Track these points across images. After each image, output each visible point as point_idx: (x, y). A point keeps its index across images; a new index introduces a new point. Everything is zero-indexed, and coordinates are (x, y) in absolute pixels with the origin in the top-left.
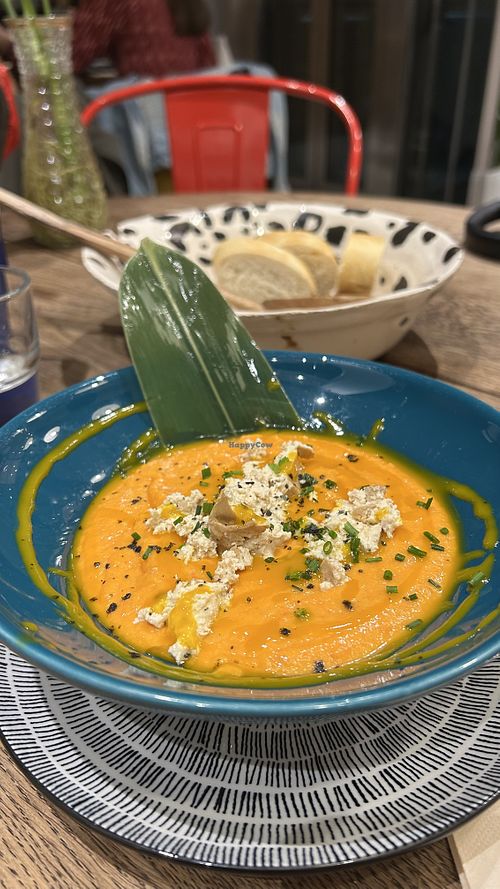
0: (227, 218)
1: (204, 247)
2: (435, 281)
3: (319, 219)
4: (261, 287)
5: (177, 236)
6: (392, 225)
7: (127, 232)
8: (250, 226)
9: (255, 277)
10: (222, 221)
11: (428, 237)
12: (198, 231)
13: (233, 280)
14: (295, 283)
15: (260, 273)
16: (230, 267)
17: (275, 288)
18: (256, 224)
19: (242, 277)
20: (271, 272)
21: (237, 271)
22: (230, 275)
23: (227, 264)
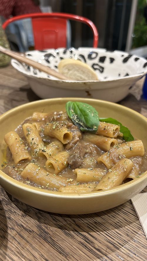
0: (65, 52)
1: (56, 62)
2: (143, 73)
3: (97, 54)
4: (78, 76)
5: (46, 58)
6: (123, 56)
7: (29, 55)
8: (72, 55)
9: (76, 72)
10: (63, 53)
11: (136, 59)
12: (54, 57)
13: (67, 73)
14: (91, 75)
15: (78, 71)
16: (67, 68)
17: (83, 77)
18: (75, 55)
19: (71, 72)
20: (82, 71)
21: (69, 70)
22: (66, 71)
23: (65, 67)
